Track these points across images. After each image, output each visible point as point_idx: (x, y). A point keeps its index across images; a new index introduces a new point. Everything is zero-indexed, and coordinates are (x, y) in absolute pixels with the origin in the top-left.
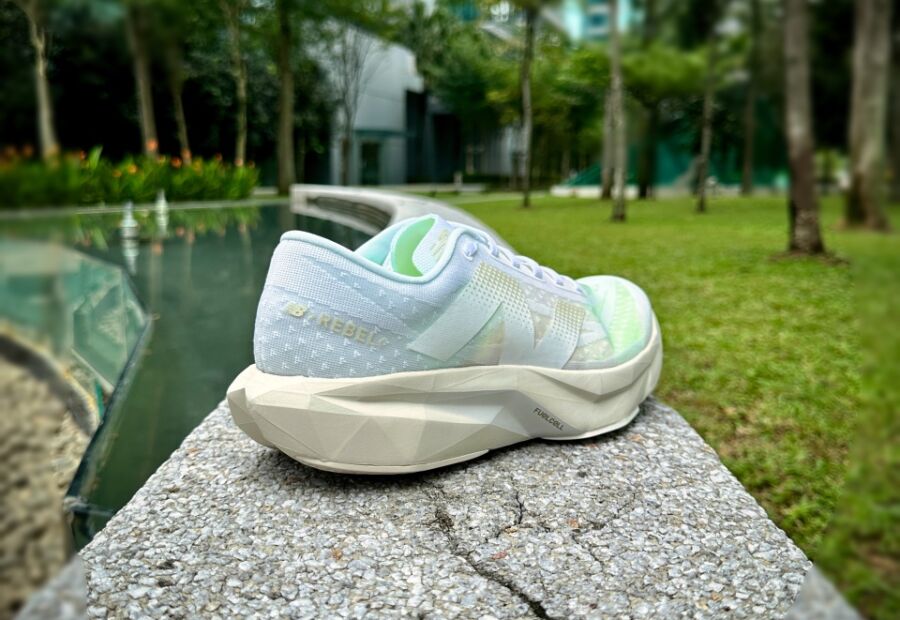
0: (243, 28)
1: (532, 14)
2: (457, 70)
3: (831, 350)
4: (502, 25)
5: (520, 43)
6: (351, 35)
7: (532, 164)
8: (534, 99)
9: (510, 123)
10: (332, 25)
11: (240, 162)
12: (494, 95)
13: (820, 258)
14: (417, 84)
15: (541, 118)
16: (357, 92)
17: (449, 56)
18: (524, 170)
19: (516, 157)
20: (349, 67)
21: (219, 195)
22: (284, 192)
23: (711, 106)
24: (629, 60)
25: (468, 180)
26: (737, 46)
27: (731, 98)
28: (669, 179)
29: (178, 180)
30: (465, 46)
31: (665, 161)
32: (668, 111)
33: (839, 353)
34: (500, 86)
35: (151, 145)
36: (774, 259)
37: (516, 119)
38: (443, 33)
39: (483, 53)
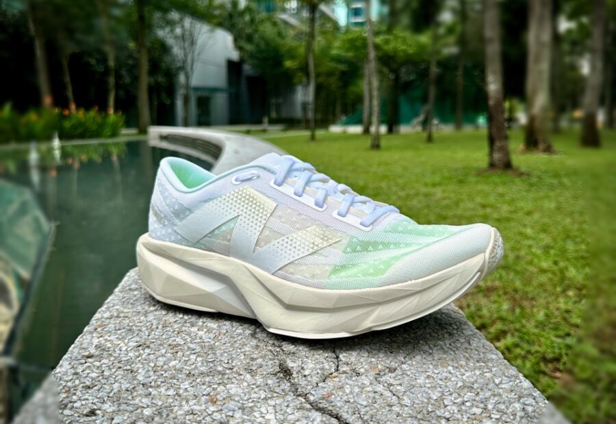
0: (111, 17)
1: (313, 8)
2: (263, 46)
3: (521, 234)
4: (292, 15)
5: (305, 28)
6: (188, 22)
7: (316, 110)
8: (316, 66)
9: (300, 83)
10: (174, 15)
11: (111, 111)
12: (288, 64)
13: (510, 172)
14: (235, 55)
15: (321, 79)
16: (193, 61)
17: (256, 36)
18: (310, 115)
19: (305, 106)
20: (187, 44)
21: (96, 134)
22: (143, 131)
23: (435, 70)
24: (379, 40)
25: (272, 122)
26: (450, 30)
27: (447, 65)
28: (408, 121)
29: (67, 124)
30: (267, 30)
31: (405, 108)
32: (406, 75)
33: (526, 236)
34: (292, 57)
35: (47, 100)
36: (480, 173)
37: (304, 80)
38: (252, 21)
39: (280, 34)
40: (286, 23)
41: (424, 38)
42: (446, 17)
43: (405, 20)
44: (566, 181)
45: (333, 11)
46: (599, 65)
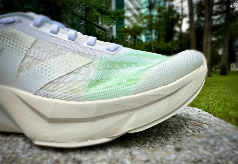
1: (135, 37)
4: (129, 40)
24: (155, 45)
40: (127, 42)
41: (169, 44)
42: (176, 38)
43: (163, 39)
44: (219, 84)
45: (141, 38)
46: (227, 49)
